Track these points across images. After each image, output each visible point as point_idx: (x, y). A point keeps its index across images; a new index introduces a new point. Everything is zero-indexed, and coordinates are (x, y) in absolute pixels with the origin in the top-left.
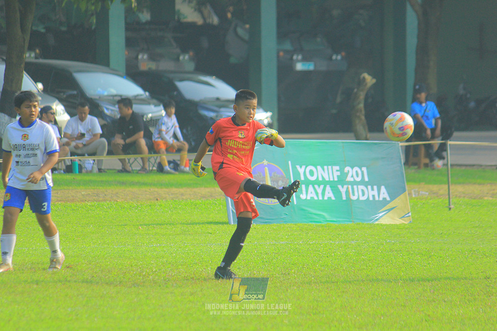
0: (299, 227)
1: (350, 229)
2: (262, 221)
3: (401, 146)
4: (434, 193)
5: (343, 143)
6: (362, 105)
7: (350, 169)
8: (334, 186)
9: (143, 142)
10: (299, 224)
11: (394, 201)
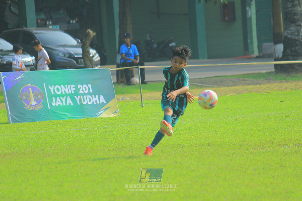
1: (83, 122)
2: (30, 120)
4: (133, 98)
5: (76, 70)
7: (81, 86)
8: (72, 96)
10: (52, 121)
11: (108, 104)
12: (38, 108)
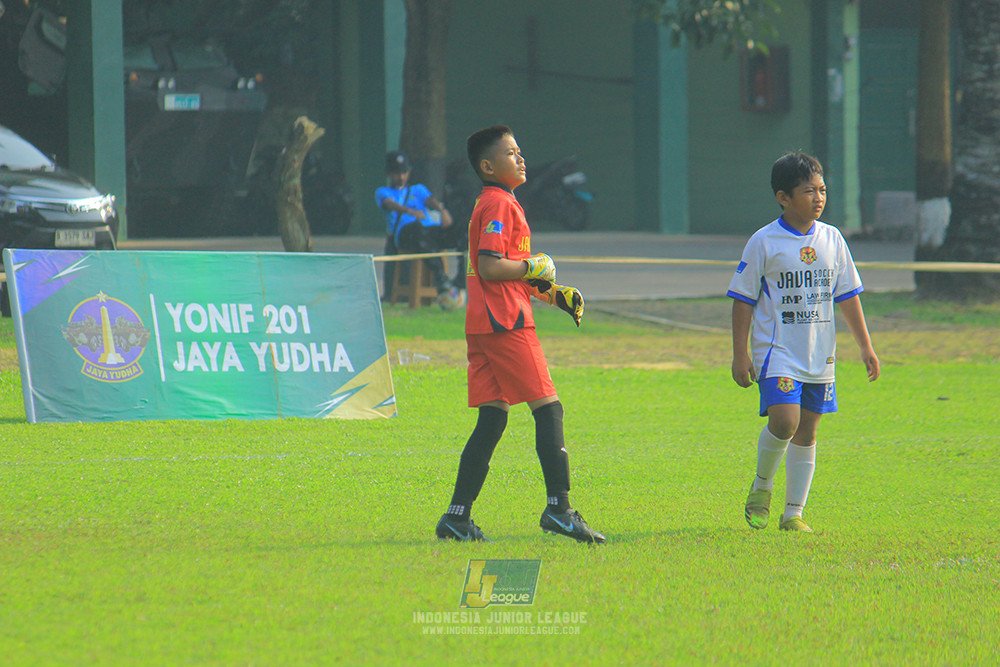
0: (171, 427)
1: (275, 431)
2: (97, 415)
3: (376, 262)
4: (441, 357)
5: (258, 256)
6: (297, 181)
7: (274, 310)
8: (241, 344)
10: (171, 422)
11: (362, 373)
12: (127, 377)
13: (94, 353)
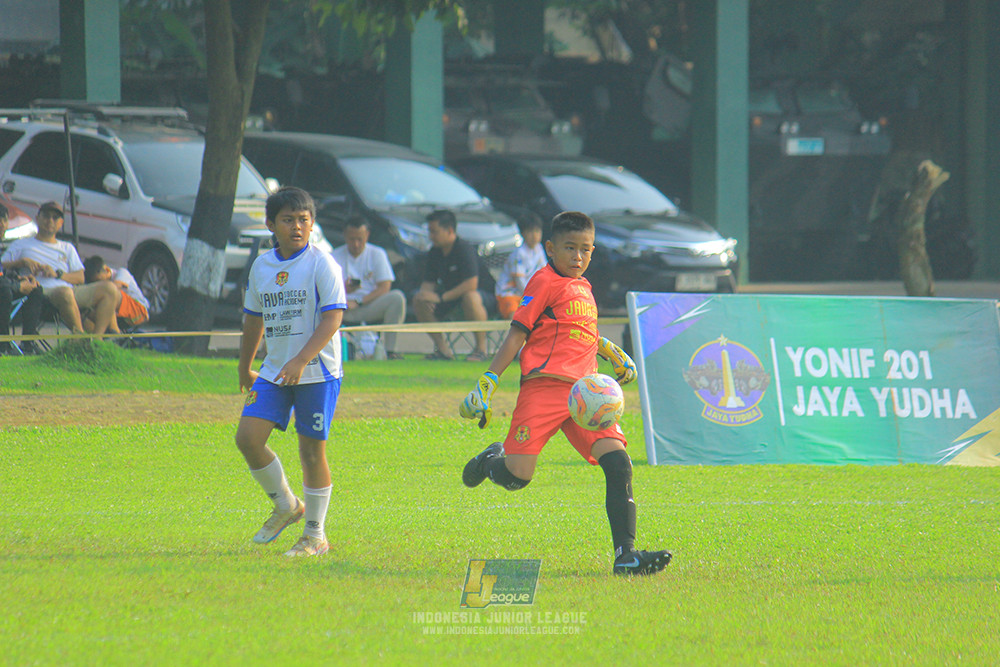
0: (791, 471)
1: (895, 477)
2: (717, 458)
5: (881, 301)
6: (920, 226)
7: (895, 355)
8: (862, 389)
9: (476, 299)
10: (790, 466)
11: (984, 420)
12: (747, 421)
13: (714, 396)
